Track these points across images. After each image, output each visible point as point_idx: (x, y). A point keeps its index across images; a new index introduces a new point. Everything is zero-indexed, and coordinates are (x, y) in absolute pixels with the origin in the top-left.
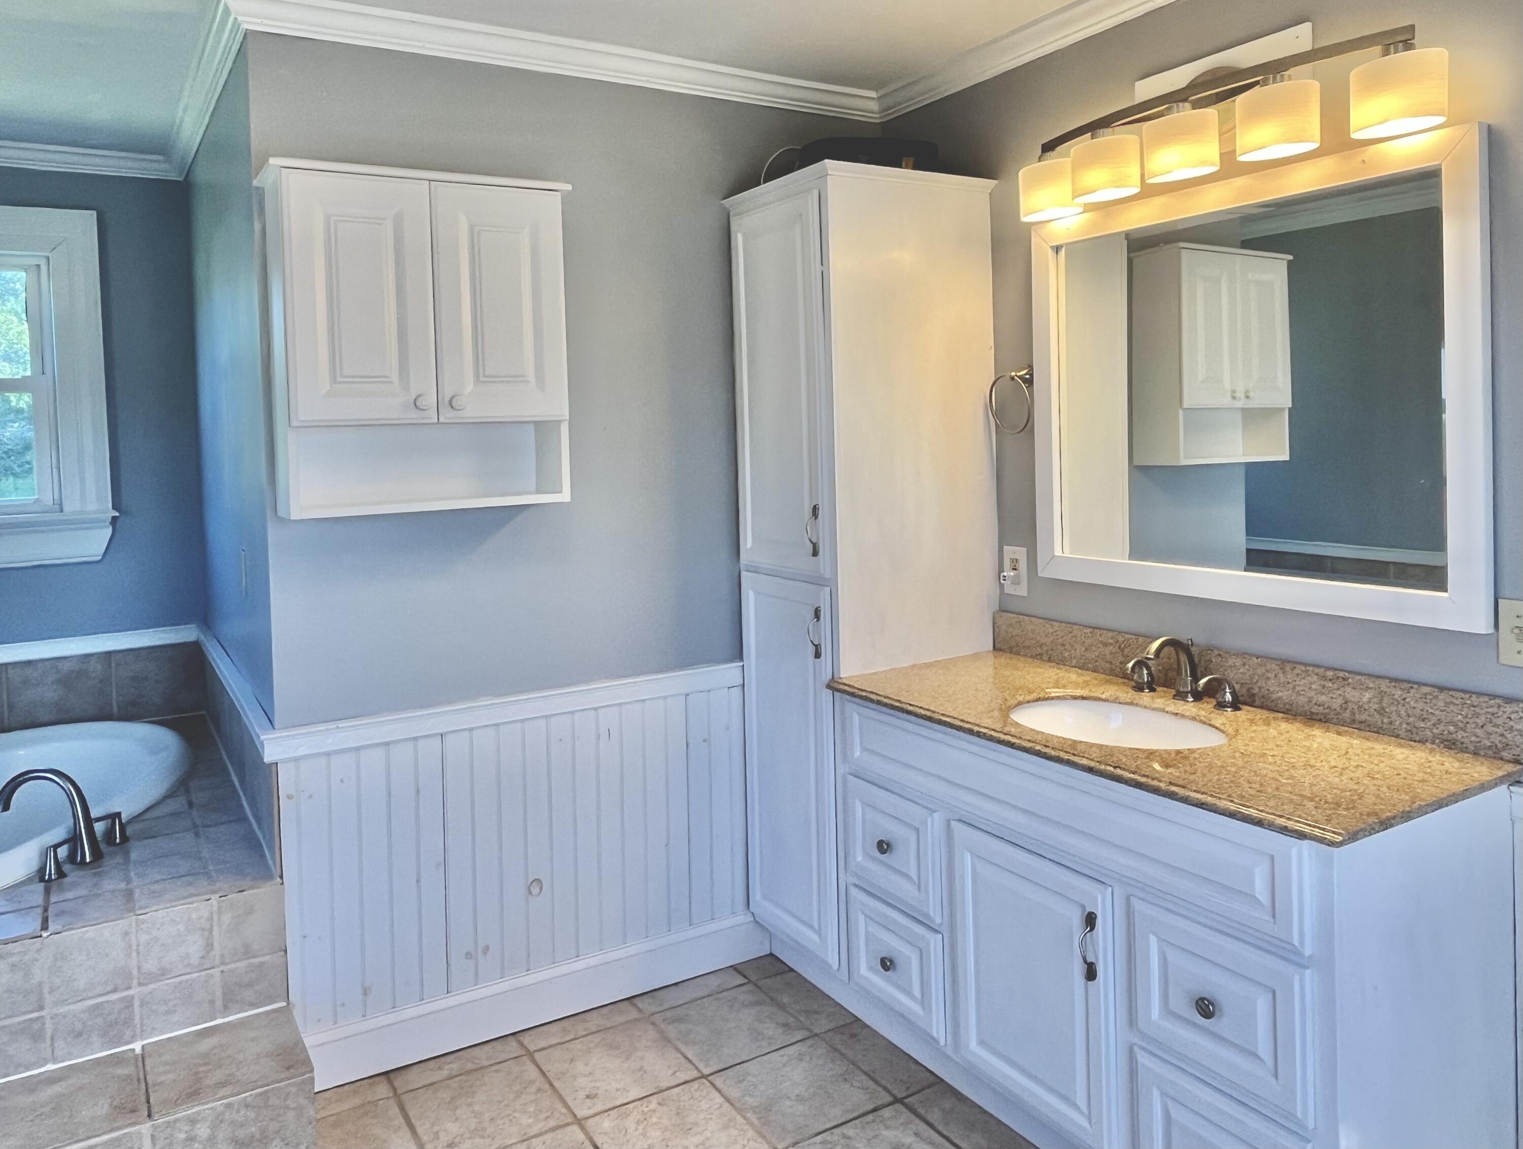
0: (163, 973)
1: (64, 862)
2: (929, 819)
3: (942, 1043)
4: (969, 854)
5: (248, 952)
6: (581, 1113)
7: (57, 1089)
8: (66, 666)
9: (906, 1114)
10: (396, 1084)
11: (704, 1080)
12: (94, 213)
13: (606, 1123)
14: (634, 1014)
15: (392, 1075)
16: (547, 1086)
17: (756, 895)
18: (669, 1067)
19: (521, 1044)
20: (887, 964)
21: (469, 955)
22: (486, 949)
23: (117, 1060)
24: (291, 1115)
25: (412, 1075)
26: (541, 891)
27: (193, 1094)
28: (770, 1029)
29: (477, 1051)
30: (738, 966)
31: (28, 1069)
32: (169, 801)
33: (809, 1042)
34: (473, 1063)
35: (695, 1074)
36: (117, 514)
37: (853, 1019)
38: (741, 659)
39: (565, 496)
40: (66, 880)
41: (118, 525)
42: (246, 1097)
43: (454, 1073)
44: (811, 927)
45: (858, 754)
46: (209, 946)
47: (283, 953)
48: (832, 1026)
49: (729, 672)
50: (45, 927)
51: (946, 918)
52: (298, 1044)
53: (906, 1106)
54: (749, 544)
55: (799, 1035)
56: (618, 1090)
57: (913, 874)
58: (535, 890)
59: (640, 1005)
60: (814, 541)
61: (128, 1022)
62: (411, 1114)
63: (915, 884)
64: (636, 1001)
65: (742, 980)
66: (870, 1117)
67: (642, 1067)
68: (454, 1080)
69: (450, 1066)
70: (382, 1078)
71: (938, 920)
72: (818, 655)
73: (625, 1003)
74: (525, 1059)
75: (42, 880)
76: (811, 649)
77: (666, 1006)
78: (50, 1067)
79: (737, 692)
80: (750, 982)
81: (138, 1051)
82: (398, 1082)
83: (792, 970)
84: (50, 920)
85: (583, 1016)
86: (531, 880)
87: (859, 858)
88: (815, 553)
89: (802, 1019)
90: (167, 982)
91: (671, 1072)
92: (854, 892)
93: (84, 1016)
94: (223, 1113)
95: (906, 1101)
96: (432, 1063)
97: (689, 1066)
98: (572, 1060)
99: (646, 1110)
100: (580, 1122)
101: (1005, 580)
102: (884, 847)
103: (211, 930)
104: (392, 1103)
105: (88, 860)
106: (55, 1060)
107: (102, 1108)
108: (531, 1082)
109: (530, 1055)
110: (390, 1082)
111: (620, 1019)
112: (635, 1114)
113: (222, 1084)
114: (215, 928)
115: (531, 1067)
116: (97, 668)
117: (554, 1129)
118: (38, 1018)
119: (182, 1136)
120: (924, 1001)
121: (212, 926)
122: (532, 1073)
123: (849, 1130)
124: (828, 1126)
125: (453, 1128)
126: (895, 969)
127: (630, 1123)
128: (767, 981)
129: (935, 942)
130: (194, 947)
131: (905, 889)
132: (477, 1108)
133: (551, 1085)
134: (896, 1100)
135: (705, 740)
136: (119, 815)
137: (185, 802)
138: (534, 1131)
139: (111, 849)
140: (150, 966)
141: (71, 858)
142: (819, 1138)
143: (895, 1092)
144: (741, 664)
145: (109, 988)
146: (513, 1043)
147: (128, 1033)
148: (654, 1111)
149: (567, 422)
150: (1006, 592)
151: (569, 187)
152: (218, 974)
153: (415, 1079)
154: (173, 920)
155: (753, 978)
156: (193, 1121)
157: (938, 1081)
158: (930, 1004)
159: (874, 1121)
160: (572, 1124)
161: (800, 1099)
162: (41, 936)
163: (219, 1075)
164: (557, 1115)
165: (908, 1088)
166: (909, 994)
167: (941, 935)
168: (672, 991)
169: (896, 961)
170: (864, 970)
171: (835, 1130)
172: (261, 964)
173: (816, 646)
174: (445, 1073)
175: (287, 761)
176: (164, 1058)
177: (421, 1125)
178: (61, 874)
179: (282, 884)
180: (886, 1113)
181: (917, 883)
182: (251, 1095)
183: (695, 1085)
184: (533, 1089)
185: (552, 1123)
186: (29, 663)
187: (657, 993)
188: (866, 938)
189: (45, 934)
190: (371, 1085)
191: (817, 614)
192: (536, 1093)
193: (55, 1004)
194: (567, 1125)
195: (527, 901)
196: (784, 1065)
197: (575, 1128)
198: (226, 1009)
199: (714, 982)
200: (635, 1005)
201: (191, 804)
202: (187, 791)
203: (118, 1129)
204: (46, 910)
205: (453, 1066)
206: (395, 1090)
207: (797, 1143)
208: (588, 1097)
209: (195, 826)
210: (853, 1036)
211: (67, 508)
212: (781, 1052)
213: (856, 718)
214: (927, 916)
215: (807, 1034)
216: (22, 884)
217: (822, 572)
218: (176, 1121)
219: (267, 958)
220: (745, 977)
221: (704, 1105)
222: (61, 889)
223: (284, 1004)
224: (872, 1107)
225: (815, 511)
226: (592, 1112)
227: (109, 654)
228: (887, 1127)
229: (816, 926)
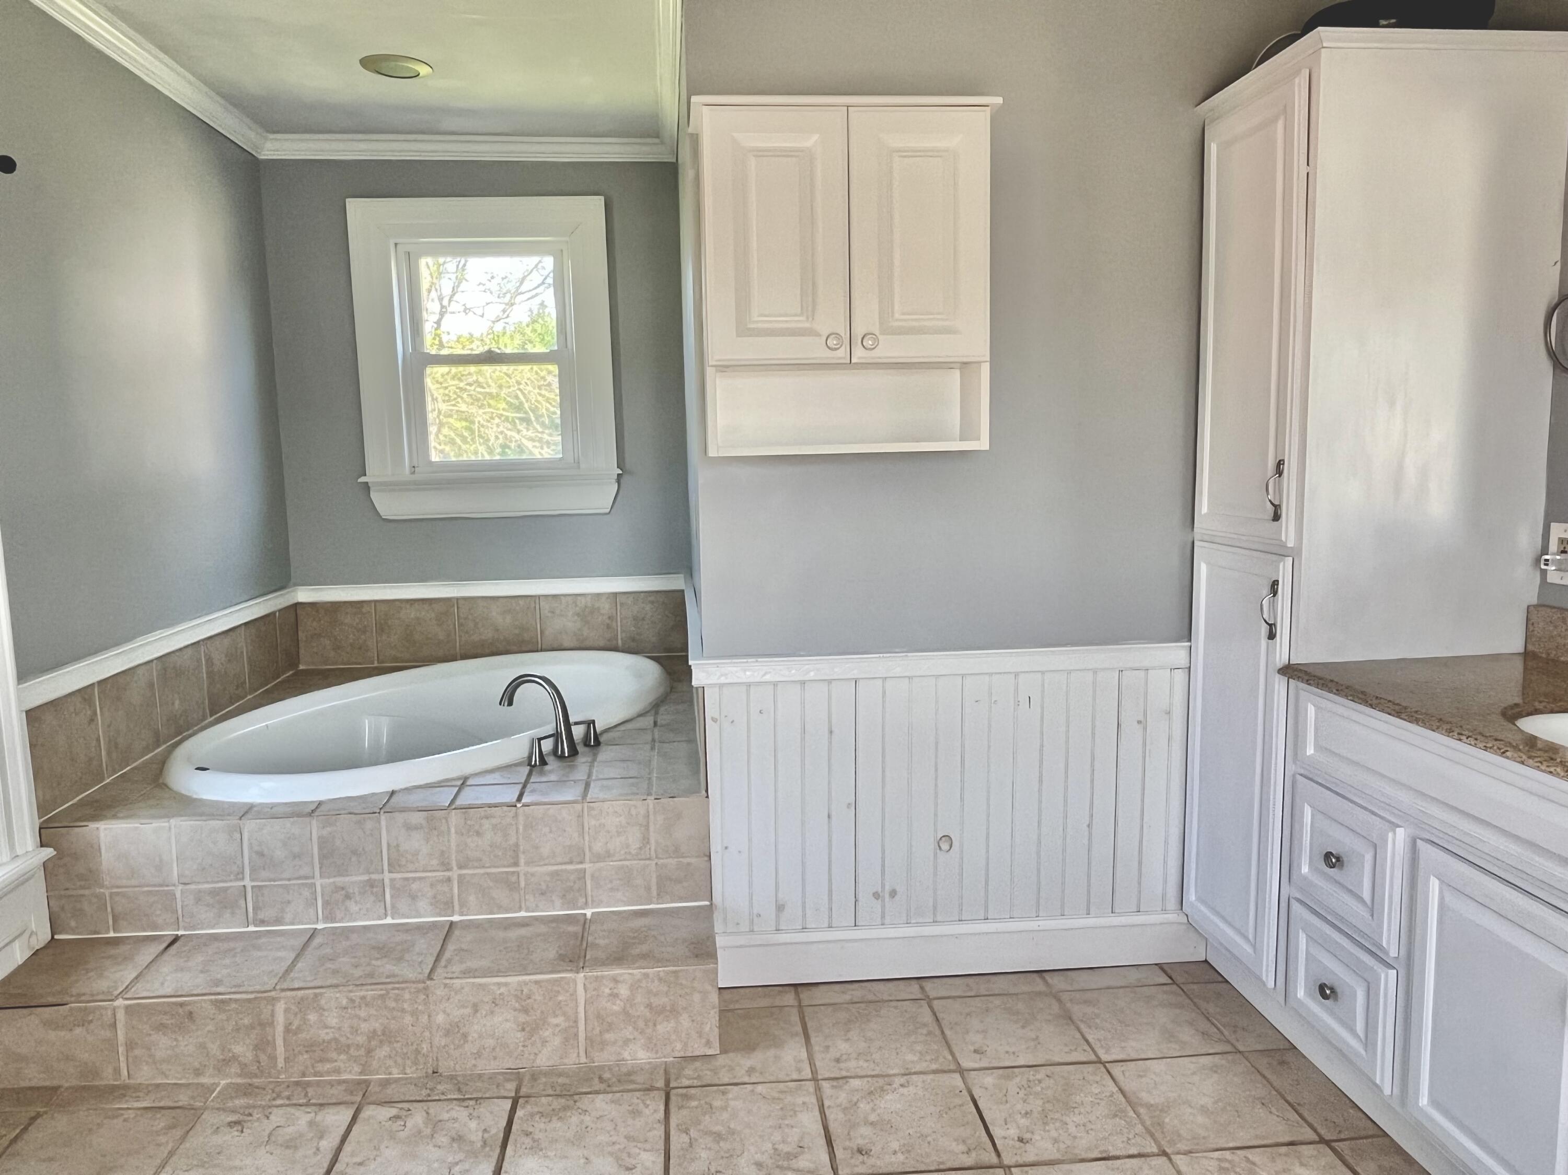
0: (608, 855)
1: (548, 754)
2: (1390, 835)
3: (1387, 1091)
4: (1437, 882)
5: (676, 852)
6: (966, 1064)
7: (523, 931)
8: (582, 602)
9: (1330, 1157)
10: (801, 996)
11: (1101, 1066)
12: (602, 198)
13: (989, 1080)
14: (1041, 987)
15: (800, 989)
16: (938, 1032)
17: (1191, 896)
18: (1066, 1045)
19: (922, 988)
20: (1326, 992)
21: (876, 896)
22: (893, 893)
23: (569, 919)
24: (697, 997)
25: (816, 991)
26: (951, 847)
27: (618, 959)
28: (1187, 1035)
29: (881, 986)
30: (1164, 966)
31: (507, 912)
32: (641, 718)
33: (1230, 1057)
34: (875, 995)
35: (1093, 1057)
36: (621, 472)
37: (1287, 1046)
38: (1190, 640)
39: (983, 444)
40: (547, 768)
41: (622, 481)
42: (659, 971)
43: (855, 1000)
44: (1246, 938)
45: (1312, 752)
46: (646, 840)
47: (706, 859)
48: (1259, 1047)
49: (1176, 653)
50: (519, 799)
51: (1403, 952)
52: (711, 938)
53: (1334, 1150)
54: (1205, 510)
55: (1219, 1048)
56: (1007, 1052)
57: (1366, 895)
58: (945, 846)
59: (1050, 981)
60: (1276, 503)
61: (583, 890)
62: (809, 1025)
63: (1368, 907)
64: (1046, 975)
65: (1165, 980)
66: (1283, 1149)
67: (1037, 1037)
68: (854, 1005)
69: (853, 992)
70: (792, 988)
71: (1393, 953)
72: (1272, 636)
73: (1035, 975)
74: (924, 1003)
75: (530, 764)
76: (1264, 629)
77: (1076, 987)
78: (523, 914)
79: (1180, 676)
80: (1174, 983)
81: (589, 915)
82: (805, 995)
83: (1227, 981)
84: (525, 794)
85: (989, 977)
86: (940, 836)
87: (1305, 869)
88: (1276, 517)
89: (1226, 1033)
90: (611, 863)
91: (1067, 1049)
92: (1295, 906)
93: (548, 878)
94: (639, 981)
95: (1333, 1144)
96: (837, 987)
97: (1086, 1047)
98: (968, 1014)
99: (1031, 1078)
100: (961, 1071)
101: (1547, 565)
102: (1332, 860)
103: (647, 827)
104: (795, 1011)
105: (566, 755)
106: (527, 910)
107: (552, 954)
108: (925, 1025)
109: (929, 1001)
110: (797, 994)
111: (1025, 988)
112: (1020, 1078)
113: (644, 956)
114: (651, 824)
115: (926, 1010)
116: (606, 607)
117: (935, 1072)
118: (513, 873)
119: (607, 991)
120: (1369, 1041)
121: (648, 823)
122: (927, 1017)
123: (1253, 1155)
124: (1231, 1145)
125: (843, 1047)
126: (1336, 999)
127: (1012, 1086)
128: (1195, 987)
129: (1388, 979)
130: (633, 838)
131: (1355, 912)
132: (869, 1034)
133: (943, 1032)
134: (1322, 1141)
135: (1139, 722)
136: (593, 722)
137: (652, 722)
138: (918, 1068)
139: (587, 749)
140: (598, 847)
141: (554, 752)
142: (1217, 1154)
143: (1323, 1132)
144: (1188, 644)
145: (567, 860)
146: (915, 986)
147: (582, 900)
148: (1040, 1081)
149: (988, 364)
150: (1549, 581)
151: (999, 100)
152: (654, 865)
153: (820, 995)
154: (616, 812)
155: (1179, 980)
156: (615, 980)
157: (1380, 1133)
158: (1375, 1045)
159: (1286, 1155)
160: (954, 1071)
161: (1204, 1110)
162: (516, 806)
163: (644, 948)
164: (941, 1060)
165: (1340, 1132)
166: (1353, 1031)
167: (1395, 971)
168: (1084, 975)
169: (1339, 990)
170: (1301, 993)
171: (1239, 1152)
172: (689, 864)
173: (1270, 625)
174: (847, 997)
175: (712, 685)
176: (605, 927)
177: (816, 1037)
178: (543, 762)
179: (707, 797)
180: (1307, 1150)
181: (1370, 906)
182: (664, 971)
183: (1090, 1068)
184: (925, 1031)
185: (934, 1066)
186: (555, 597)
187: (1069, 973)
188: (1307, 959)
189: (519, 805)
190: (780, 992)
191: (1274, 587)
192: (926, 1035)
193: (527, 863)
194: (950, 1071)
195: (935, 855)
196: (1194, 1073)
197: (957, 1076)
198: (660, 898)
199: (1133, 976)
200: (1044, 979)
201: (655, 724)
202: (657, 713)
203: (559, 972)
204: (524, 787)
205: (857, 993)
206: (800, 1001)
207: (1191, 1152)
208: (975, 1051)
209: (653, 740)
210: (1282, 1063)
211: (583, 466)
212: (1194, 1059)
213: (1311, 710)
214: (1380, 947)
215: (1228, 1048)
216: (516, 765)
217: (1283, 539)
218: (603, 977)
219: (693, 860)
220: (1171, 978)
221: (1096, 1089)
222: (542, 773)
223: (707, 903)
224: (1287, 1139)
225: (1280, 464)
226: (977, 1065)
227: (615, 595)
228: (1302, 1164)
229: (1251, 937)
